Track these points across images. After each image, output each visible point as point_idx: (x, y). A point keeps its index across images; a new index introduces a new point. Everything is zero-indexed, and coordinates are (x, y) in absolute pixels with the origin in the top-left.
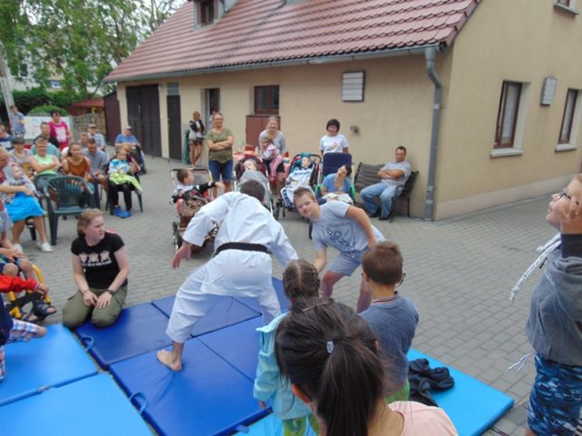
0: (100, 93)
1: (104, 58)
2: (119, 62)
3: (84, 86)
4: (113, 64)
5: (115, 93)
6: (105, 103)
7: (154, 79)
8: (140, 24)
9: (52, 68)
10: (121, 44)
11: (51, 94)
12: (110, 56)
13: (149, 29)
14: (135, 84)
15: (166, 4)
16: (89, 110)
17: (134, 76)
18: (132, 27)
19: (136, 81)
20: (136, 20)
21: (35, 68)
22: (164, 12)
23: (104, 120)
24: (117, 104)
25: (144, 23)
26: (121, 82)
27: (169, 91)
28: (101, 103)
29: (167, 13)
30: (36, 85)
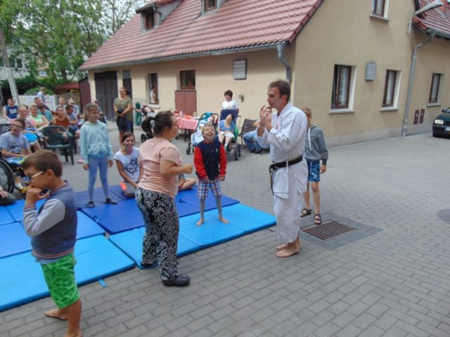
0: (76, 79)
1: (79, 53)
2: (90, 56)
3: (64, 74)
4: (86, 58)
5: (86, 78)
6: (80, 86)
7: (113, 67)
8: (105, 28)
9: (40, 61)
10: (91, 43)
11: (40, 80)
12: (83, 52)
13: (111, 31)
14: (101, 71)
15: (124, 13)
16: (68, 91)
17: (100, 66)
18: (99, 31)
19: (101, 69)
20: (102, 25)
21: (28, 62)
22: (123, 19)
23: (79, 98)
24: (88, 86)
25: (108, 27)
26: (91, 70)
27: (124, 76)
28: (77, 86)
29: (125, 20)
30: (28, 74)
